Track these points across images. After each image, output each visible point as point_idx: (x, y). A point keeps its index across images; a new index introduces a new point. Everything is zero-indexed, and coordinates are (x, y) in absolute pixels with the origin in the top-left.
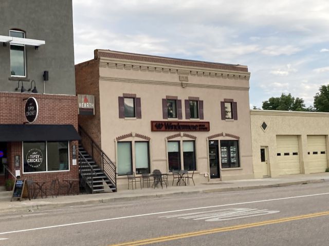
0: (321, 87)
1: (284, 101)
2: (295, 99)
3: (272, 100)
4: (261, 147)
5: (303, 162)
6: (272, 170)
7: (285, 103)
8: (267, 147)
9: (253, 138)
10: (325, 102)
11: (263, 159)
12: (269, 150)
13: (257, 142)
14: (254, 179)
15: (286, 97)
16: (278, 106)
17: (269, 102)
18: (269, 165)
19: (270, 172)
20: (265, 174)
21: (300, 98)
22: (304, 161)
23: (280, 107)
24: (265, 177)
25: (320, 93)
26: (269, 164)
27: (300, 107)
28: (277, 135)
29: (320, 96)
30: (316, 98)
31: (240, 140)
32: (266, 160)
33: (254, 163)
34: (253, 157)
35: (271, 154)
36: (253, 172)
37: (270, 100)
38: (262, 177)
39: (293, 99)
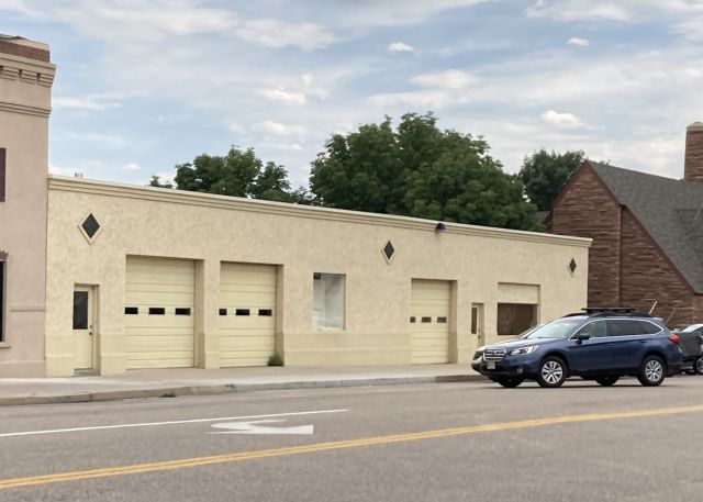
0: (330, 138)
1: (233, 169)
2: (265, 165)
3: (203, 162)
4: (77, 285)
5: (202, 336)
6: (103, 354)
7: (237, 173)
8: (94, 287)
9: (52, 258)
10: (339, 178)
11: (80, 321)
12: (102, 296)
13: (63, 271)
14: (45, 377)
15: (242, 157)
16: (216, 180)
17: (193, 168)
18: (96, 338)
19: (99, 357)
20: (84, 364)
21: (277, 165)
22: (206, 333)
23: (222, 182)
24: (80, 373)
25: (328, 155)
26: (99, 336)
27: (278, 188)
28: (128, 257)
29: (329, 162)
30: (317, 164)
31: (8, 260)
32: (89, 324)
33: (50, 330)
34: (48, 315)
35: (106, 310)
36: (45, 358)
37: (198, 161)
38: (73, 374)
39: (259, 164)
